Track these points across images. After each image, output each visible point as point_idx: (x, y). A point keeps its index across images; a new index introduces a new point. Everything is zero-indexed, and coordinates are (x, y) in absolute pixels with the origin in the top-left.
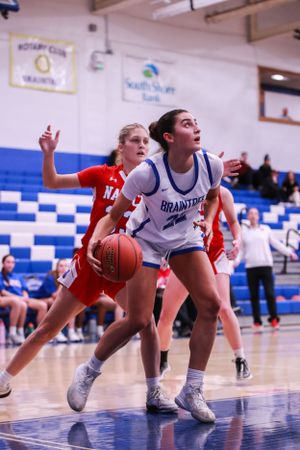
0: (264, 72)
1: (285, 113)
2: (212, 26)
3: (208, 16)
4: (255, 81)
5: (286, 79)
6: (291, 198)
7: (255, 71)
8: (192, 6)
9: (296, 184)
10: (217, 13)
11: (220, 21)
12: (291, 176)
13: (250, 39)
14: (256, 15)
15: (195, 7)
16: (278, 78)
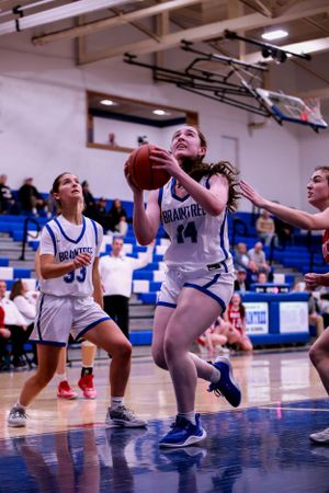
0: (93, 97)
1: (112, 139)
2: (39, 48)
3: (34, 38)
4: (83, 106)
5: (115, 104)
6: (117, 227)
7: (83, 95)
8: (17, 26)
9: (123, 213)
10: (44, 35)
11: (47, 42)
12: (118, 205)
13: (78, 63)
14: (84, 37)
15: (21, 28)
16: (107, 103)
